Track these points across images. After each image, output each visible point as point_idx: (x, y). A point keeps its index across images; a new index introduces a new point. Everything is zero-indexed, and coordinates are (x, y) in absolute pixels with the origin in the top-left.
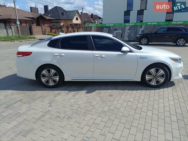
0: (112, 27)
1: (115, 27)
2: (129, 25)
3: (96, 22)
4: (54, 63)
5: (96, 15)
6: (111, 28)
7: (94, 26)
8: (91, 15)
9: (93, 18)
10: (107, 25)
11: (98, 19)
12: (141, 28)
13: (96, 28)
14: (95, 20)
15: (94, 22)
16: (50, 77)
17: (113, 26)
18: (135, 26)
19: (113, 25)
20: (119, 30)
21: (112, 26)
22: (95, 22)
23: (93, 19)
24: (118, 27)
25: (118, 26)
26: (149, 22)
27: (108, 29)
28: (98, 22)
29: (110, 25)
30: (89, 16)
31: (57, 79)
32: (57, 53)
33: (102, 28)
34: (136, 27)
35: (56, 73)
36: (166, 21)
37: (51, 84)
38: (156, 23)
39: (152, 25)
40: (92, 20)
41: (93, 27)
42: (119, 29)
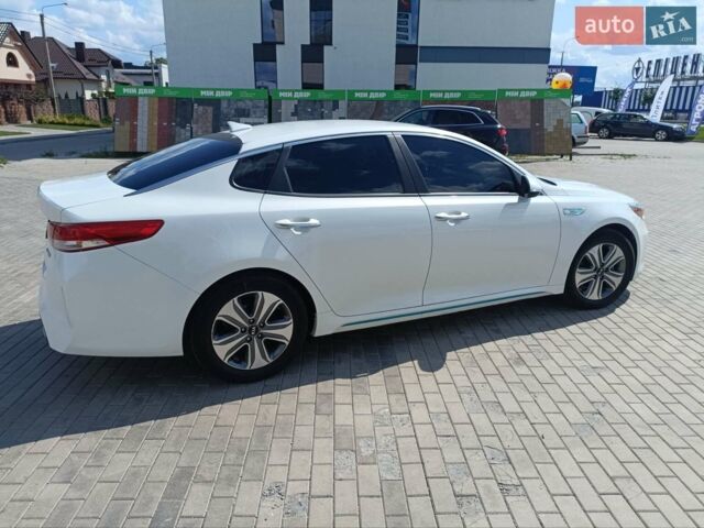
0: (229, 105)
1: (241, 105)
2: (292, 99)
3: (104, 77)
4: (280, 261)
5: (99, 50)
6: (224, 105)
7: (145, 95)
8: (73, 46)
9: (87, 63)
10: (202, 93)
11: (110, 68)
12: (334, 110)
13: (156, 106)
14: (94, 70)
15: (94, 77)
16: (253, 330)
17: (229, 99)
18: (315, 101)
19: (230, 94)
20: (258, 114)
21: (225, 98)
22: (98, 77)
23: (86, 66)
24: (248, 102)
25: (251, 100)
26: (361, 91)
27: (210, 109)
28: (108, 77)
29: (218, 94)
30: (67, 52)
31: (286, 332)
32: (284, 215)
33: (184, 103)
34: (318, 106)
35: (281, 305)
36: (397, 87)
37: (259, 360)
38: (383, 95)
39: (372, 100)
40: (84, 71)
41: (140, 99)
42: (255, 112)
